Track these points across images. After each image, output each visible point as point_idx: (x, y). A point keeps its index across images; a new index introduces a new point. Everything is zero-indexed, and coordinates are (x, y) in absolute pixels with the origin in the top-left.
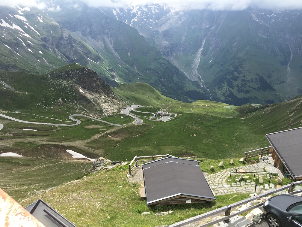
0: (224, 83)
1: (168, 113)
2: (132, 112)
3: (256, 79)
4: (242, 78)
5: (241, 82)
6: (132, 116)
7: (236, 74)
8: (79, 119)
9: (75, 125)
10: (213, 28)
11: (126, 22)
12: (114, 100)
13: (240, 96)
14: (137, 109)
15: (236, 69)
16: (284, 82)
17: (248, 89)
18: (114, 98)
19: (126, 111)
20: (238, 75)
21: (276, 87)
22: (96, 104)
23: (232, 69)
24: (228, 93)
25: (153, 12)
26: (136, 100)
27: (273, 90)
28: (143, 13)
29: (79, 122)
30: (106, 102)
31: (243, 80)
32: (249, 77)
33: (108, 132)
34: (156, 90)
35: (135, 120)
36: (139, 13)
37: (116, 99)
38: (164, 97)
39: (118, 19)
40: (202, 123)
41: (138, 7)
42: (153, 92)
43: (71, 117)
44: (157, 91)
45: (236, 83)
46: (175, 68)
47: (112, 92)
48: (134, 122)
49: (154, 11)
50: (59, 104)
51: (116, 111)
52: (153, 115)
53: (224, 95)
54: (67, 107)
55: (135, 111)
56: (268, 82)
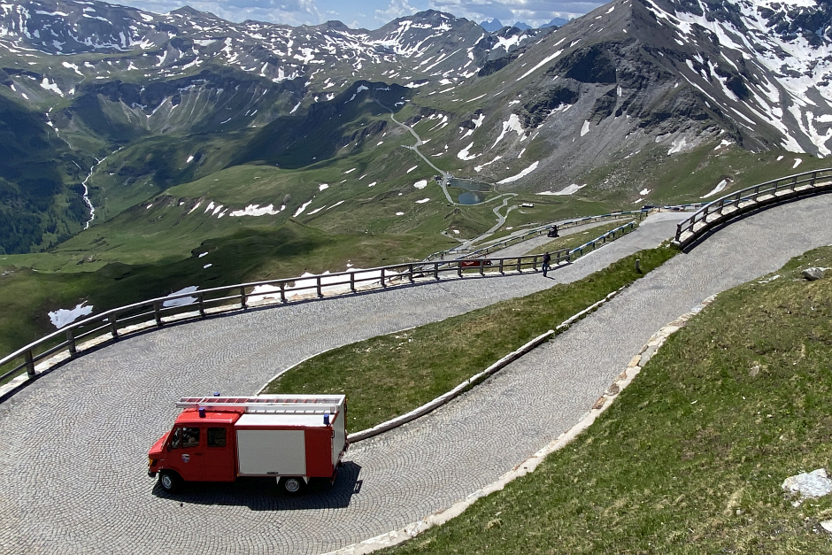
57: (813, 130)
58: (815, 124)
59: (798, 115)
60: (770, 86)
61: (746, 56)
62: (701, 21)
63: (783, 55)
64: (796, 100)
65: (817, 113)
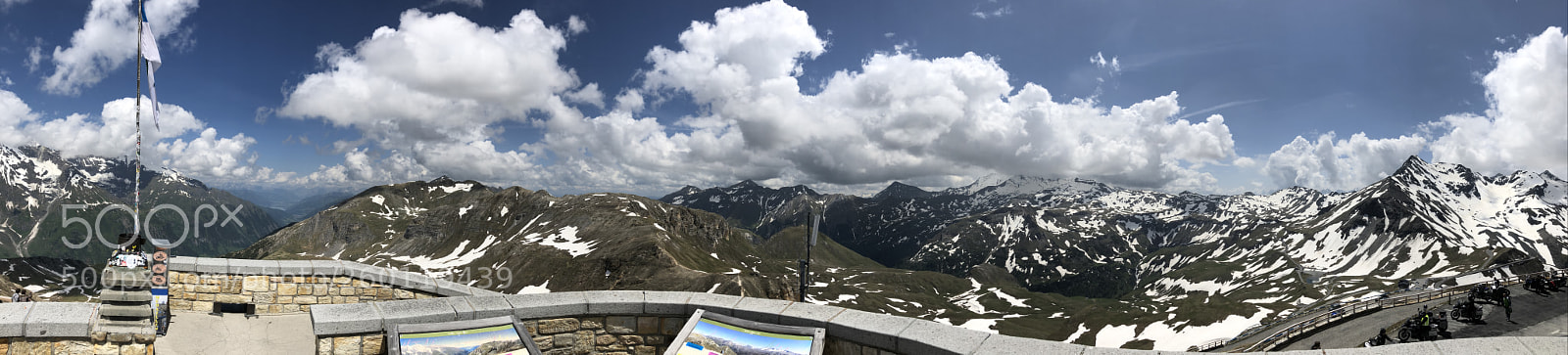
61: (1442, 203)
62: (1421, 189)
63: (1458, 202)
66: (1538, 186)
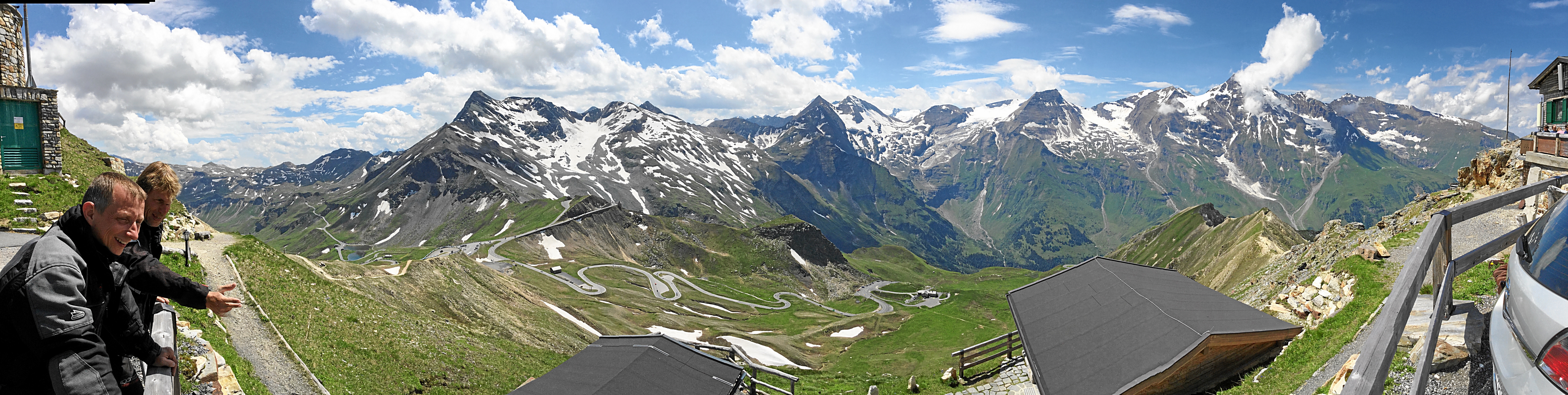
0: (1021, 238)
1: (935, 293)
2: (875, 292)
3: (1065, 229)
4: (1046, 230)
5: (1045, 236)
6: (875, 300)
7: (1037, 225)
8: (787, 300)
9: (780, 308)
10: (997, 163)
11: (872, 159)
12: (847, 273)
13: (1047, 256)
14: (883, 288)
15: (1037, 217)
16: (1101, 230)
17: (1058, 245)
18: (845, 269)
19: (865, 292)
20: (1040, 226)
21: (1092, 238)
22: (816, 279)
23: (1031, 218)
24: (1029, 253)
25: (911, 144)
26: (885, 273)
27: (1091, 242)
28: (896, 146)
29: (788, 304)
30: (832, 276)
31: (1048, 233)
32: (1055, 228)
33: (831, 325)
34: (916, 256)
35: (880, 308)
36: (890, 145)
37: (850, 271)
38: (929, 266)
39: (860, 155)
40: (992, 305)
41: (888, 138)
42: (912, 259)
43: (776, 296)
44: (918, 258)
45: (1038, 238)
46: (946, 222)
47: (844, 261)
48: (877, 310)
49: (913, 143)
50: (763, 274)
51: (849, 291)
52: (911, 297)
53: (1023, 257)
54: (772, 280)
55: (881, 291)
56: (1082, 232)
57: (559, 185)
58: (560, 182)
59: (550, 178)
60: (532, 165)
61: (516, 151)
63: (537, 148)
64: (548, 170)
65: (560, 176)
66: (635, 121)
